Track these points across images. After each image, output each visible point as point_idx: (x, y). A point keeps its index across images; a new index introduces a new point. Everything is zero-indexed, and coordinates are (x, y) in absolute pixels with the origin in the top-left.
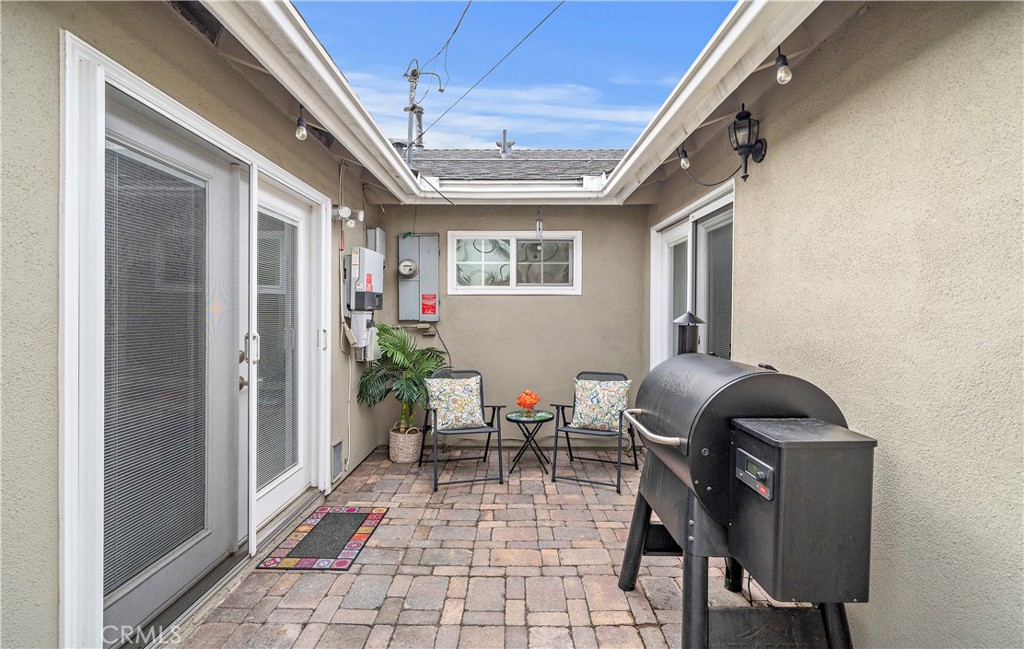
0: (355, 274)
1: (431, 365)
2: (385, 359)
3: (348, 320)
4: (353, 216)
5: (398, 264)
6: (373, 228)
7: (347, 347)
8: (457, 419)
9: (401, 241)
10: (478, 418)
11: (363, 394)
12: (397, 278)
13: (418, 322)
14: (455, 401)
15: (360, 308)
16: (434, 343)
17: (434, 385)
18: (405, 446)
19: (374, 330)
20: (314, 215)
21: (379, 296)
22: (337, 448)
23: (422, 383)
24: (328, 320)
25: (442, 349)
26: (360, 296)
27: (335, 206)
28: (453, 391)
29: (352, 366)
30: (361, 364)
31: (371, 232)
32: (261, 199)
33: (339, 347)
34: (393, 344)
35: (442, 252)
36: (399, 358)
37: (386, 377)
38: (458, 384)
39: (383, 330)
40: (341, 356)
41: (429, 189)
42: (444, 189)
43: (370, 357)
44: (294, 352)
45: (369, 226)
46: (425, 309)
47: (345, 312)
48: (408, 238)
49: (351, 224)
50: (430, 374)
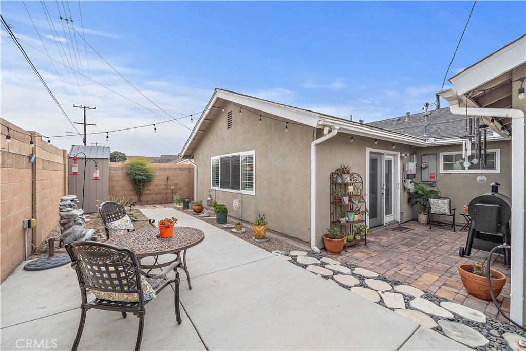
0: (407, 169)
1: (433, 195)
2: (416, 193)
3: (405, 181)
4: (406, 155)
5: (422, 164)
6: (413, 155)
7: (404, 188)
8: (439, 211)
9: (423, 157)
10: (447, 211)
11: (409, 201)
12: (420, 168)
13: (429, 182)
14: (438, 206)
15: (408, 178)
16: (435, 189)
17: (432, 200)
18: (423, 218)
19: (413, 184)
20: (396, 157)
21: (414, 175)
22: (402, 213)
23: (428, 200)
24: (399, 181)
25: (437, 191)
26: (408, 175)
27: (401, 153)
28: (438, 203)
29: (406, 194)
30: (409, 193)
31: (412, 156)
32: (386, 157)
33: (402, 188)
34: (419, 188)
35: (437, 159)
36: (420, 192)
37: (416, 198)
38: (440, 201)
39: (416, 184)
40: (403, 191)
41: (430, 142)
42: (436, 142)
43: (411, 191)
44: (391, 188)
45: (411, 154)
46: (431, 178)
47: (404, 179)
48: (425, 156)
49: (405, 157)
50: (431, 198)
